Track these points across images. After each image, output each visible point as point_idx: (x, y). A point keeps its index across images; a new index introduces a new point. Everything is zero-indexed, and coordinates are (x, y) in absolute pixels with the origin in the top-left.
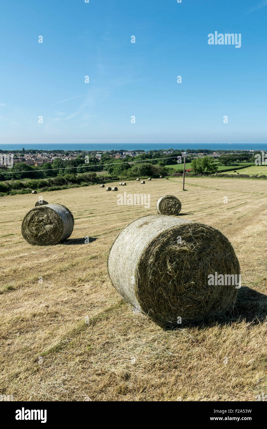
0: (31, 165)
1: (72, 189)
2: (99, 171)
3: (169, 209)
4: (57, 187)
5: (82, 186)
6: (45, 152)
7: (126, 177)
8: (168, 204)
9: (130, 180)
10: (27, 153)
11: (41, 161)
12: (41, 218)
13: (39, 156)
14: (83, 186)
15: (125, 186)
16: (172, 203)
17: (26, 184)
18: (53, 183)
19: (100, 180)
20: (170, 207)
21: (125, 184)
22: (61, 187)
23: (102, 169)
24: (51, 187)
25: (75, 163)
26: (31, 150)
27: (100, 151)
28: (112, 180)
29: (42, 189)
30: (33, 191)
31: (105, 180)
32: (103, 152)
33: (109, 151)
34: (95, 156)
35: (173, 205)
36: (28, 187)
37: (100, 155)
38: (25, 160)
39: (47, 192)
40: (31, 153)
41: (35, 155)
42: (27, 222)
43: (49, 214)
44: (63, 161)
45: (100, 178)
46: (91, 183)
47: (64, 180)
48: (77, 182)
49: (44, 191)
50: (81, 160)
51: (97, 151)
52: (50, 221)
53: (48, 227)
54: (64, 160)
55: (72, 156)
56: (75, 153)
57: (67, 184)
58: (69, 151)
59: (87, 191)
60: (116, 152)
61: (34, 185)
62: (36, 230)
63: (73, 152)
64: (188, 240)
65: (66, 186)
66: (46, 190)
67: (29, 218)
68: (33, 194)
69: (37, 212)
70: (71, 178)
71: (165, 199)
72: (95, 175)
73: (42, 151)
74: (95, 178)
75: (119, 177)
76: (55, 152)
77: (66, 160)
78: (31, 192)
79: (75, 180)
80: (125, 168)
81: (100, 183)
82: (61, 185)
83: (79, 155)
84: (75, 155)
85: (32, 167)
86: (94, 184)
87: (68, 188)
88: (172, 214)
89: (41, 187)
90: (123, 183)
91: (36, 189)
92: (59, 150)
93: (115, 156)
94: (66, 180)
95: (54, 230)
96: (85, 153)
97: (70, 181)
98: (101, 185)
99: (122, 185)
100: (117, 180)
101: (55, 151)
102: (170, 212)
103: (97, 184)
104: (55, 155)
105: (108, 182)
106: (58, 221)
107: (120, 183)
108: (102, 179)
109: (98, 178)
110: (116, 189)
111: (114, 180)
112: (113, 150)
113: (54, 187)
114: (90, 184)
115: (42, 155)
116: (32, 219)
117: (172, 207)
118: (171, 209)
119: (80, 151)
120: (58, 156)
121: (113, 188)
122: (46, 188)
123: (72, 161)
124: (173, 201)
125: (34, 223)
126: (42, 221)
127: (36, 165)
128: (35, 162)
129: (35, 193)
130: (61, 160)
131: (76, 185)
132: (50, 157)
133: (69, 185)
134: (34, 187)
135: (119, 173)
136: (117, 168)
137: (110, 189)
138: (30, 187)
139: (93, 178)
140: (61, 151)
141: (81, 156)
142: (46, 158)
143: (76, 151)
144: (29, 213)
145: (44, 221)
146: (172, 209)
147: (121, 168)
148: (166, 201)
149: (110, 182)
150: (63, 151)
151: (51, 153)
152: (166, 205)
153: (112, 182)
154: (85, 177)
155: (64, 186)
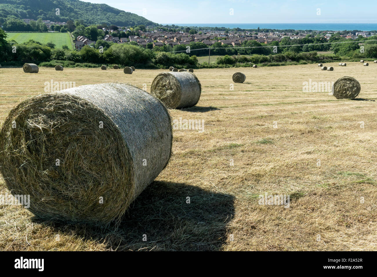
0: (261, 42)
1: (290, 66)
2: (325, 51)
3: (344, 92)
4: (276, 63)
5: (300, 64)
6: (277, 31)
7: (349, 58)
8: (344, 86)
9: (352, 61)
10: (262, 32)
11: (271, 39)
12: (164, 83)
13: (271, 34)
14: (302, 64)
15: (344, 67)
16: (349, 85)
17: (249, 59)
18: (273, 59)
19: (320, 59)
20: (345, 90)
21: (345, 65)
22: (280, 63)
23: (329, 49)
24: (270, 63)
25: (302, 42)
26: (265, 29)
27: (331, 31)
28: (333, 60)
29: (262, 64)
30: (254, 66)
31: (325, 60)
32: (334, 32)
33: (341, 31)
34: (324, 36)
35: (350, 87)
36: (251, 61)
37: (330, 35)
38: (258, 38)
39: (266, 67)
40: (265, 32)
41: (268, 34)
42: (154, 85)
43: (171, 80)
44: (291, 40)
45: (321, 57)
46: (310, 61)
47: (284, 57)
48: (296, 60)
49: (264, 66)
50: (309, 40)
51: (328, 31)
52: (171, 87)
53: (169, 92)
54: (293, 39)
55: (301, 35)
56: (305, 32)
57: (286, 61)
58: (300, 31)
59: (304, 68)
60: (348, 32)
61: (256, 60)
62: (160, 93)
63: (303, 32)
64: (50, 115)
65: (285, 63)
66: (266, 65)
67: (156, 82)
68: (254, 67)
69: (162, 78)
70: (290, 56)
71: (342, 80)
72: (316, 54)
73: (275, 30)
74: (316, 57)
75: (342, 57)
76: (286, 32)
77: (295, 39)
78: (252, 66)
79: (294, 58)
80: (352, 49)
81: (319, 63)
82: (280, 61)
83: (308, 34)
84: (304, 34)
85: (262, 44)
86: (313, 62)
87: (286, 65)
88: (346, 97)
89: (262, 62)
90: (343, 64)
91: (257, 63)
92: (290, 30)
93: (346, 36)
94: (285, 57)
95: (173, 95)
96: (315, 32)
97: (290, 59)
98: (319, 64)
99: (341, 65)
100: (339, 60)
101: (286, 30)
102: (345, 95)
103: (316, 63)
104: (286, 34)
105: (328, 62)
106: (177, 88)
107: (340, 64)
108: (323, 58)
109: (318, 57)
110: (332, 69)
111: (335, 60)
112: (346, 30)
113: (273, 63)
114: (308, 62)
115: (274, 34)
116: (158, 83)
117: (348, 90)
118: (346, 92)
119: (310, 31)
120: (288, 35)
121: (329, 68)
122: (266, 63)
123: (299, 40)
124: (350, 83)
125: (159, 87)
126: (165, 86)
127: (266, 43)
128: (265, 40)
129: (256, 67)
130: (289, 38)
131: (295, 62)
132: (281, 35)
133: (288, 62)
134: (256, 61)
135: (345, 53)
136: (343, 48)
137: (325, 69)
138: (252, 61)
139: (313, 57)
140: (292, 30)
141: (310, 36)
142: (277, 36)
143: (306, 31)
144: (156, 77)
145: (166, 86)
146: (348, 93)
147: (348, 49)
148: (342, 83)
149: (330, 62)
150: (294, 30)
151: (282, 32)
152: (341, 87)
153: (333, 62)
154: (305, 56)
155: (283, 63)
